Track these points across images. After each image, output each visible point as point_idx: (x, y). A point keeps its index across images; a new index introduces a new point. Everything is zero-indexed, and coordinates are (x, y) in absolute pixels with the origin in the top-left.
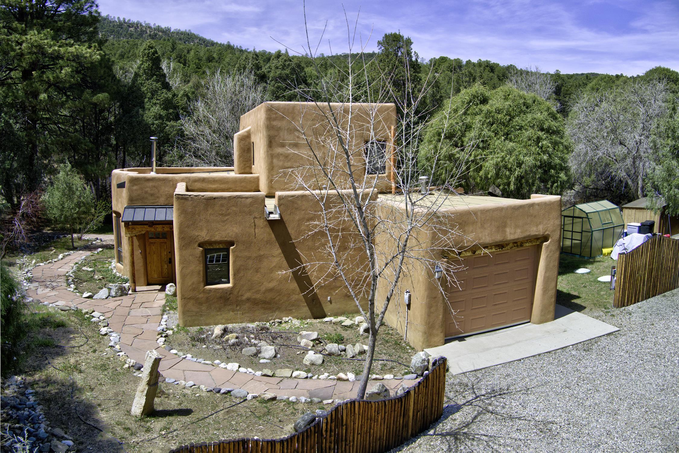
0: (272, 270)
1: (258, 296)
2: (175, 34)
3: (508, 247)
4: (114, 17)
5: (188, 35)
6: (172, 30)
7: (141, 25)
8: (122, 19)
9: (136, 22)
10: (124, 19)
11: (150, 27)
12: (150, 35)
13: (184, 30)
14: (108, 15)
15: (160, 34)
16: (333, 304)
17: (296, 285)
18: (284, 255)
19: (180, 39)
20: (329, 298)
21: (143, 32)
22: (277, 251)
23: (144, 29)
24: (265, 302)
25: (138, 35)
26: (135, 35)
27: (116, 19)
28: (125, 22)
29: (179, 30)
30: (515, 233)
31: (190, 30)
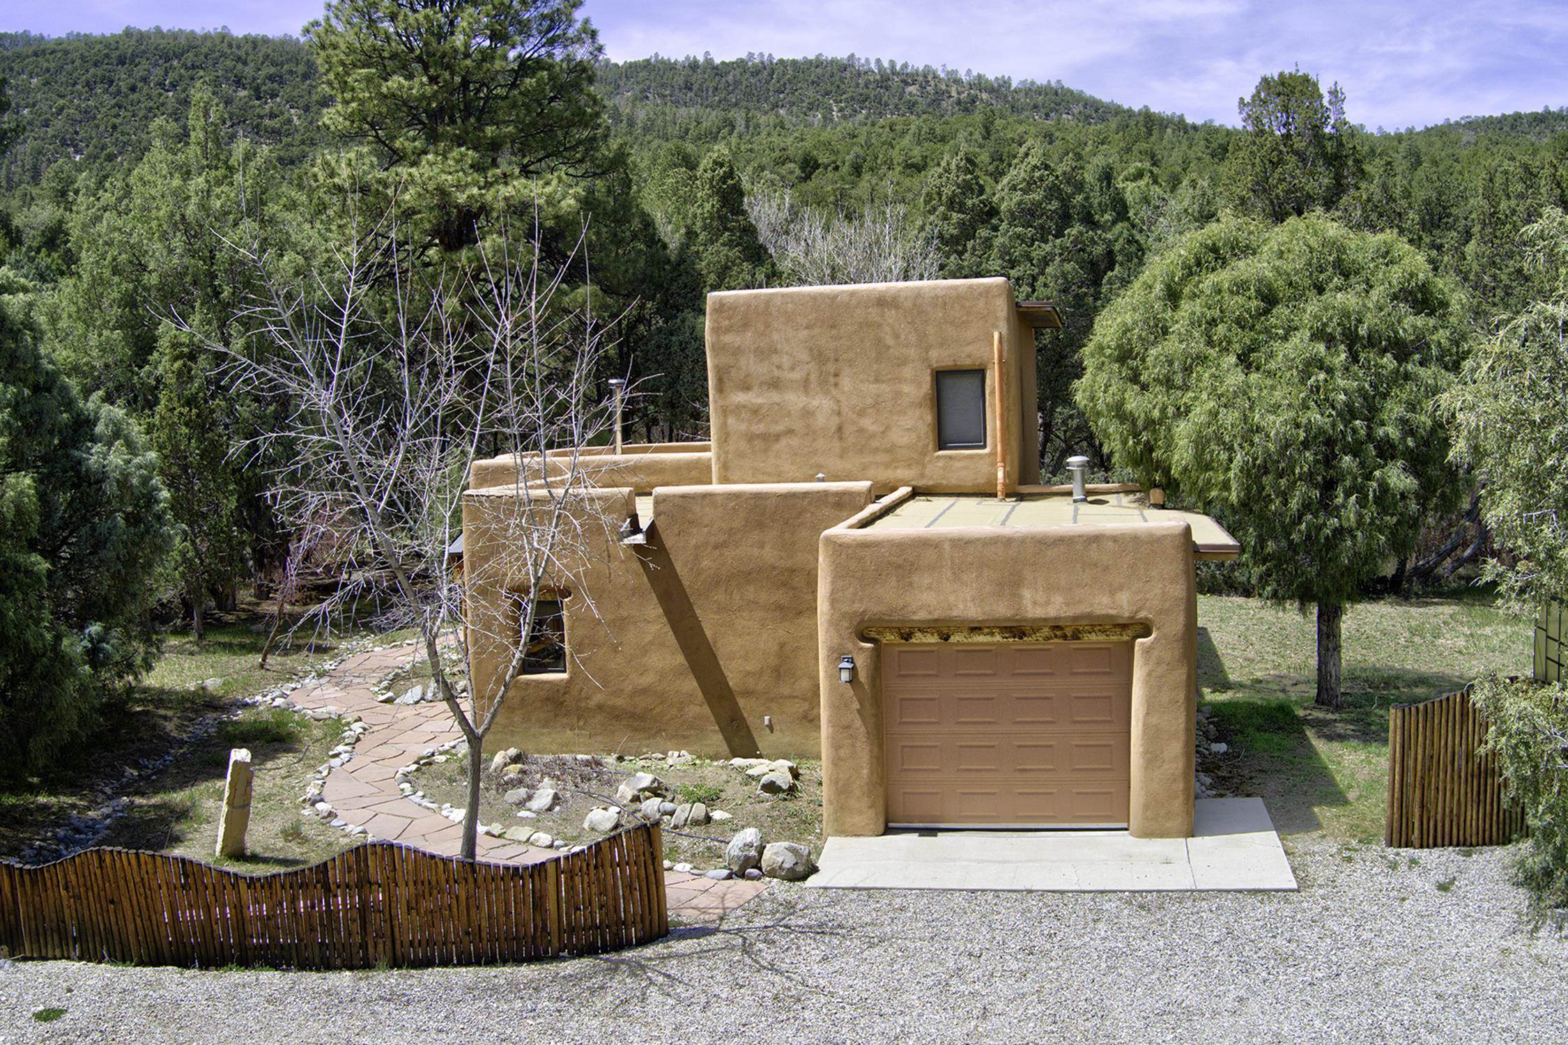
0: (645, 651)
1: (620, 702)
2: (1022, 94)
3: (1039, 636)
4: (867, 60)
5: (1056, 94)
6: (1014, 85)
7: (935, 77)
8: (886, 64)
9: (921, 69)
10: (892, 63)
11: (957, 82)
12: (959, 103)
13: (1045, 83)
14: (853, 55)
15: (985, 96)
16: (777, 733)
17: (695, 684)
18: (669, 620)
19: (1035, 107)
20: (767, 718)
21: (940, 95)
22: (654, 610)
23: (944, 87)
24: (633, 716)
25: (929, 105)
26: (922, 104)
27: (873, 66)
28: (894, 73)
29: (1033, 83)
30: (1048, 603)
31: (1059, 81)
